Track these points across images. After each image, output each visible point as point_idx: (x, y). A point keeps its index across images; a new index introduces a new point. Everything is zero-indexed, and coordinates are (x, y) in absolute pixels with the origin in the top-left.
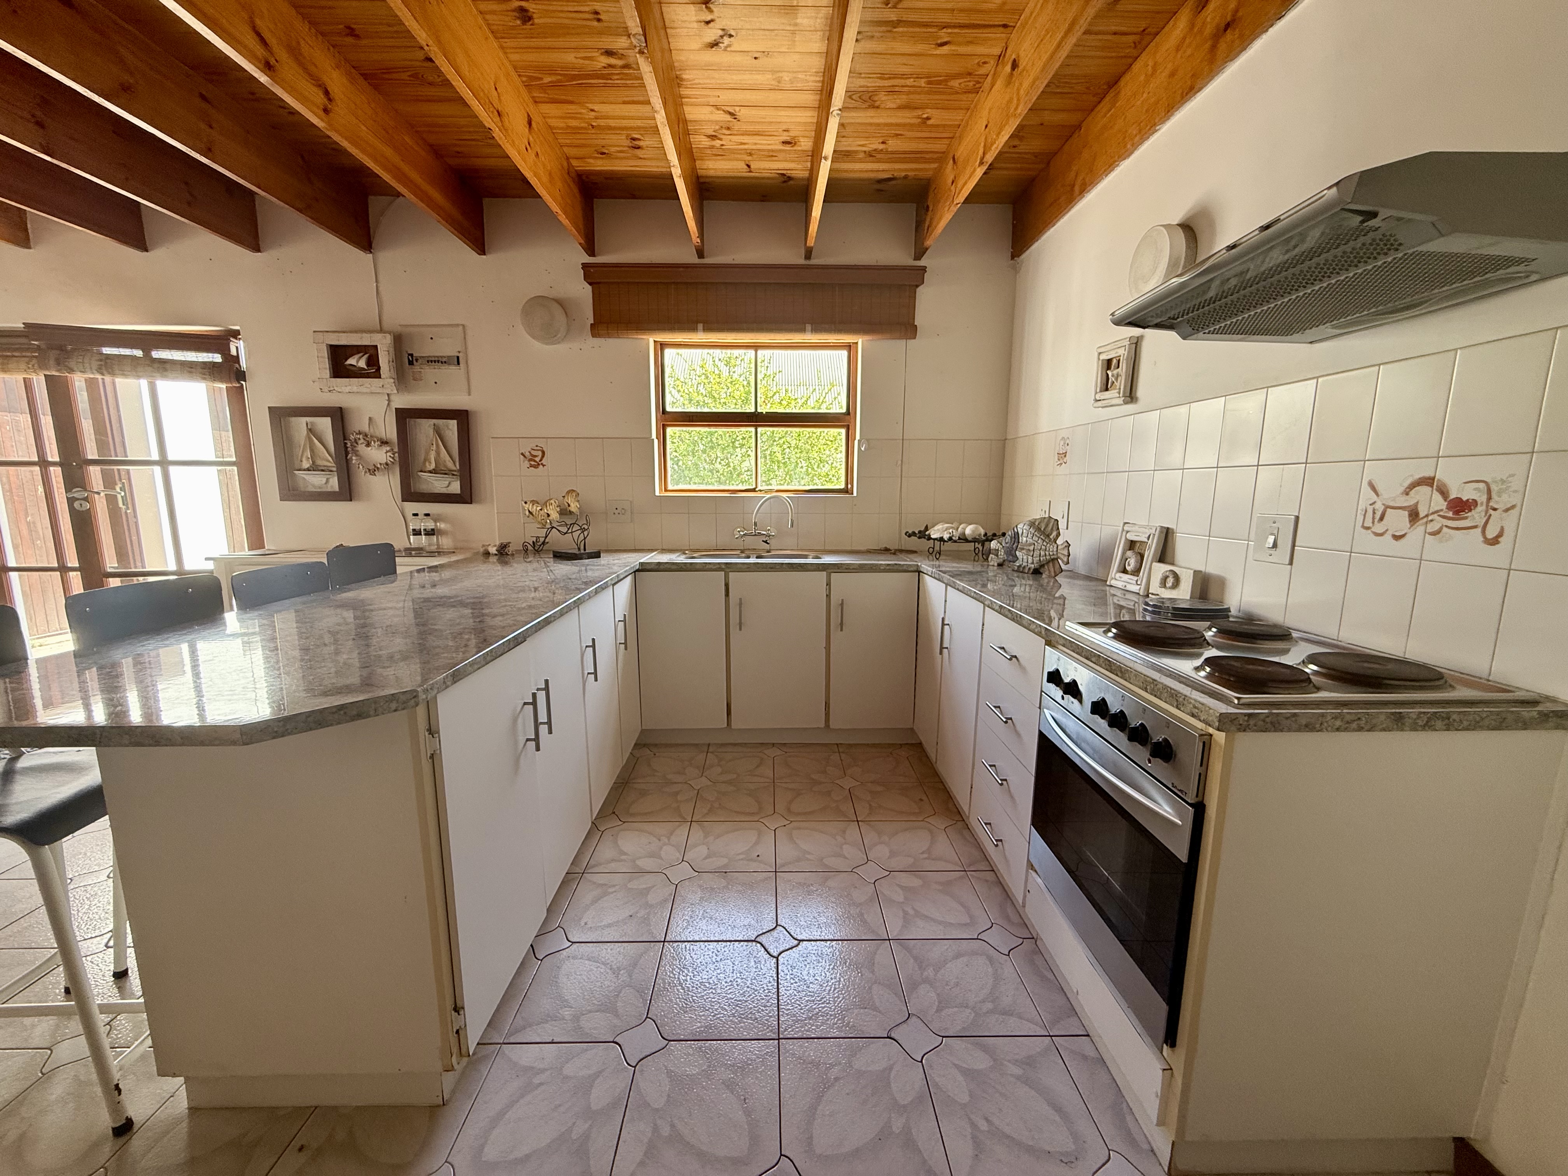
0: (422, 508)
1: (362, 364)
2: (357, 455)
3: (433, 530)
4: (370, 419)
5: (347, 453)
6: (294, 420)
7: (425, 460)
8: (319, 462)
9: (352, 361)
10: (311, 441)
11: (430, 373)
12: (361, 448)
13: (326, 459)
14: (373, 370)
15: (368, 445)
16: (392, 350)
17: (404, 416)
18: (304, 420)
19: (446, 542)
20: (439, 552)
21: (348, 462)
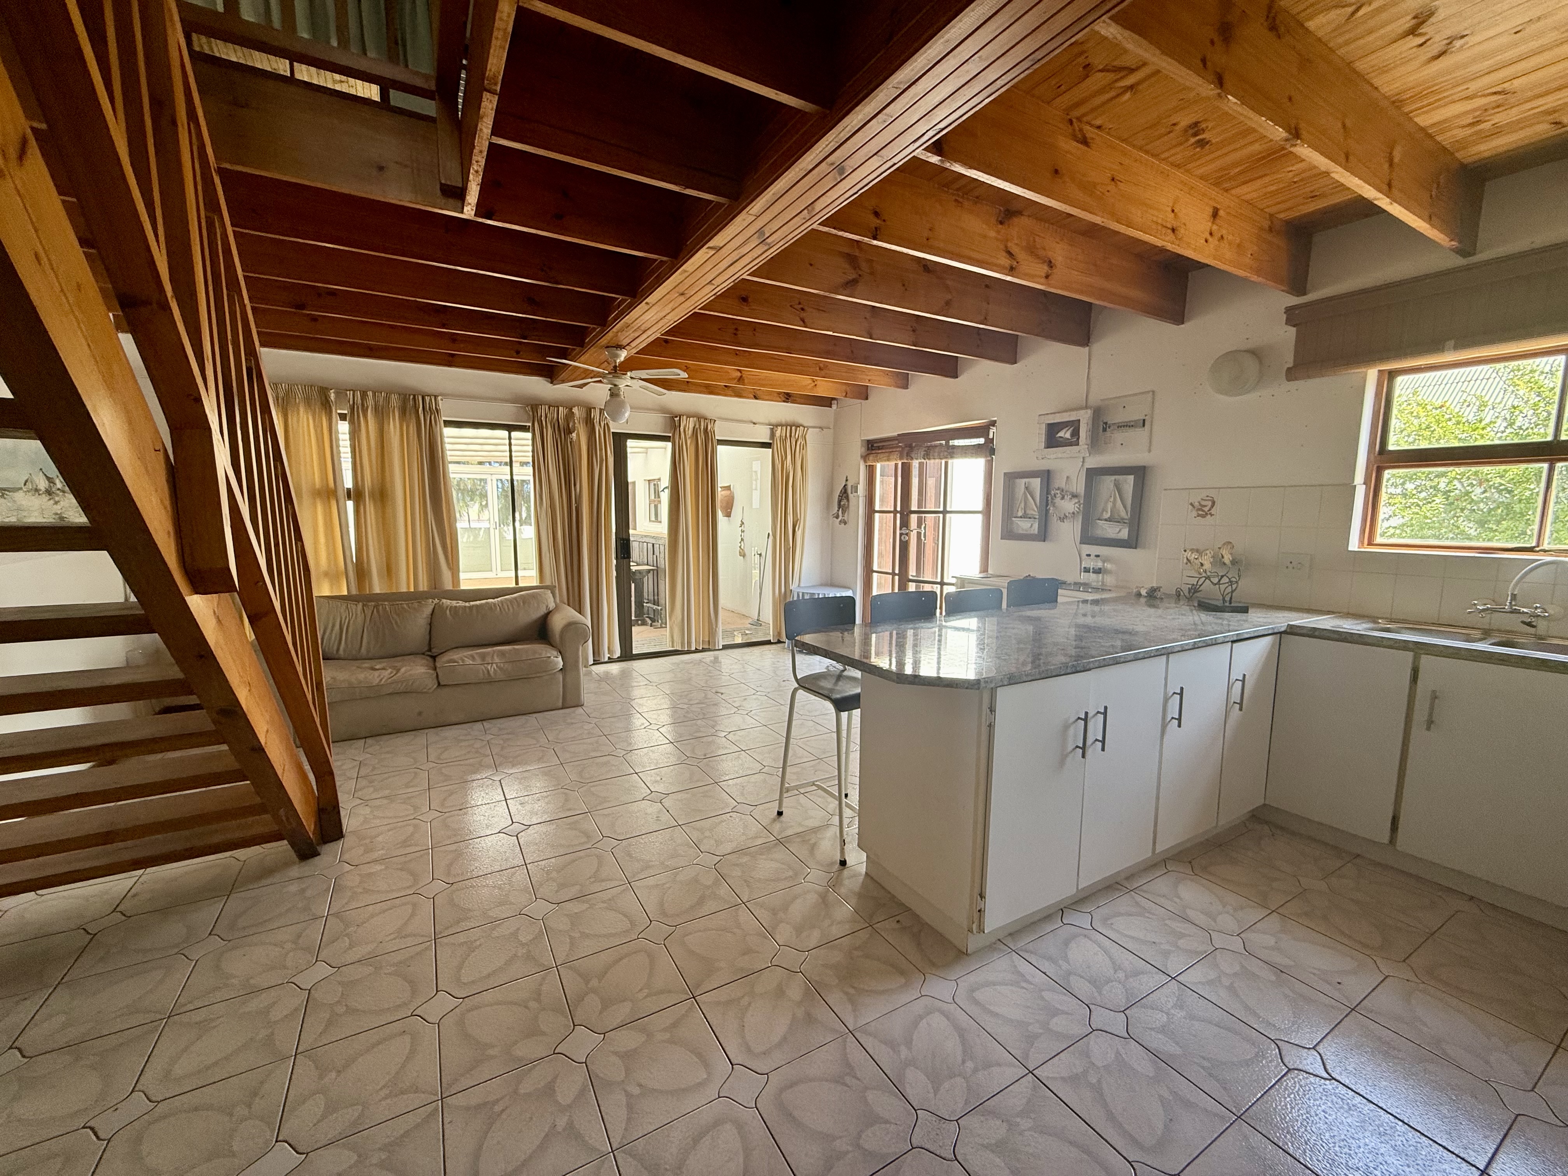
0: (1095, 550)
1: (1068, 435)
2: (1054, 506)
3: (1100, 569)
4: (1068, 477)
5: (1047, 505)
6: (1018, 481)
7: (1103, 510)
8: (1029, 512)
9: (1061, 434)
10: (1026, 497)
11: (1119, 436)
12: (1058, 500)
13: (1034, 511)
14: (1074, 441)
15: (1063, 498)
16: (1090, 423)
17: (1093, 474)
18: (1024, 480)
19: (1109, 580)
20: (1102, 590)
21: (1047, 511)
